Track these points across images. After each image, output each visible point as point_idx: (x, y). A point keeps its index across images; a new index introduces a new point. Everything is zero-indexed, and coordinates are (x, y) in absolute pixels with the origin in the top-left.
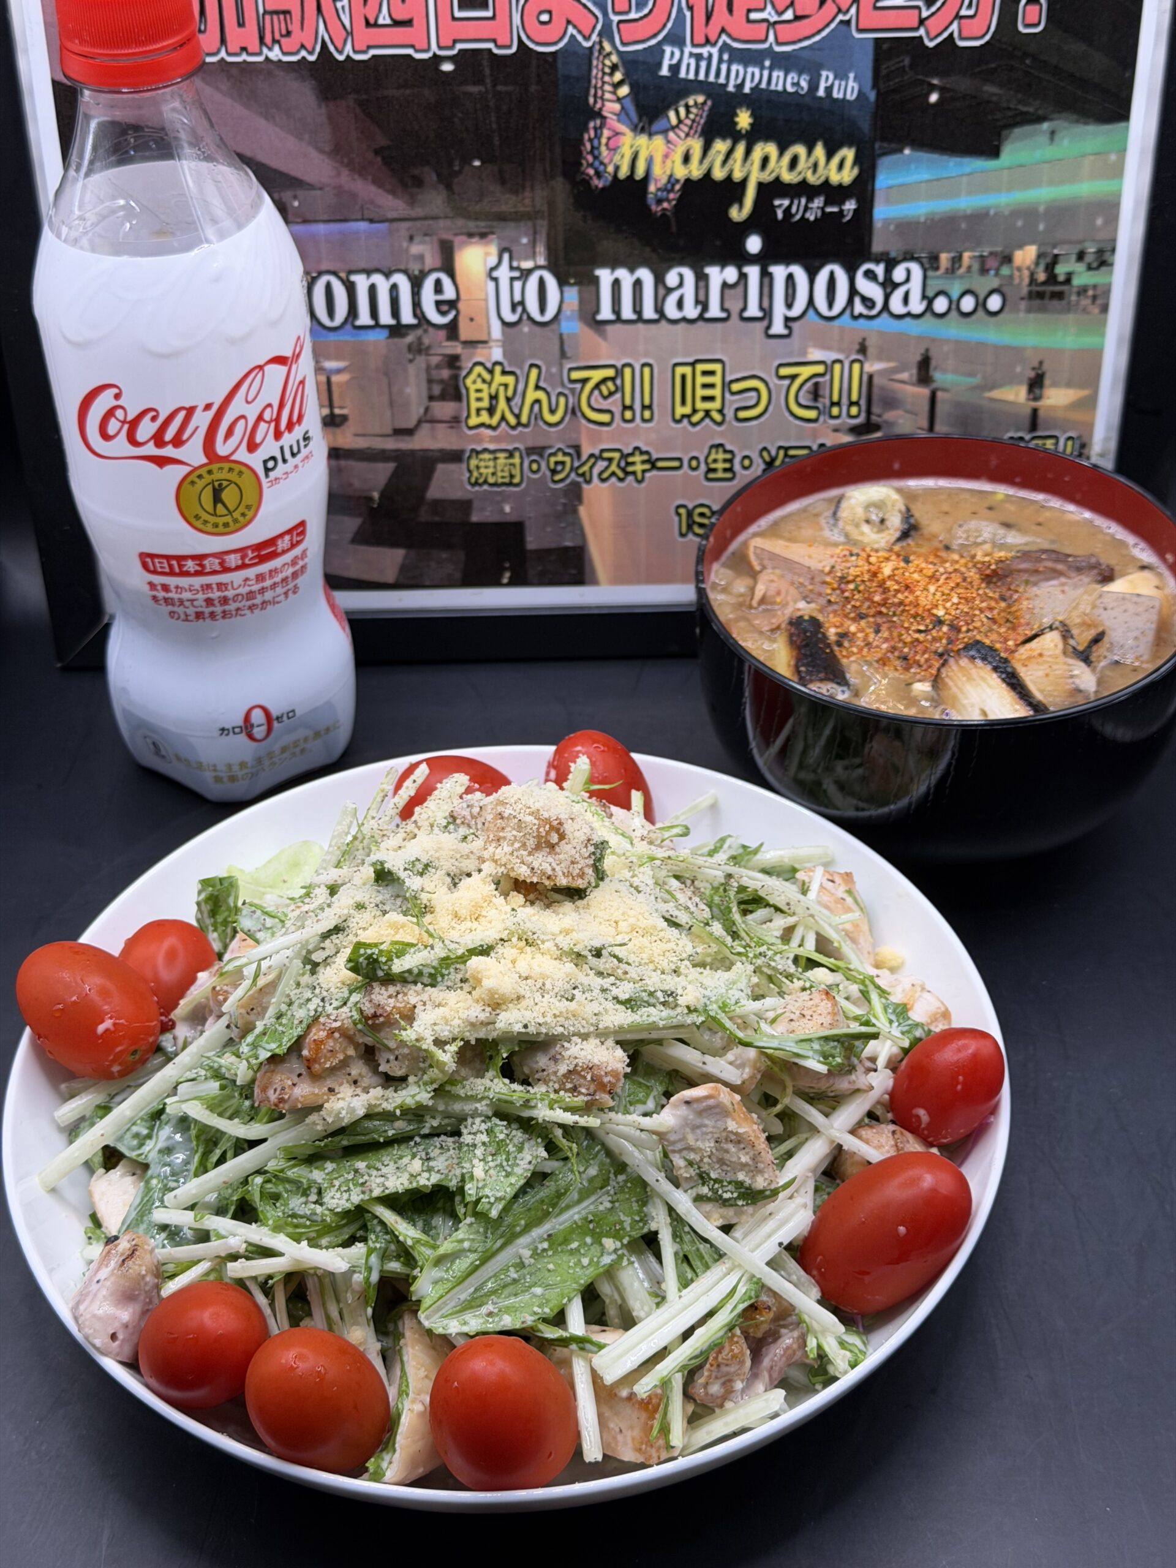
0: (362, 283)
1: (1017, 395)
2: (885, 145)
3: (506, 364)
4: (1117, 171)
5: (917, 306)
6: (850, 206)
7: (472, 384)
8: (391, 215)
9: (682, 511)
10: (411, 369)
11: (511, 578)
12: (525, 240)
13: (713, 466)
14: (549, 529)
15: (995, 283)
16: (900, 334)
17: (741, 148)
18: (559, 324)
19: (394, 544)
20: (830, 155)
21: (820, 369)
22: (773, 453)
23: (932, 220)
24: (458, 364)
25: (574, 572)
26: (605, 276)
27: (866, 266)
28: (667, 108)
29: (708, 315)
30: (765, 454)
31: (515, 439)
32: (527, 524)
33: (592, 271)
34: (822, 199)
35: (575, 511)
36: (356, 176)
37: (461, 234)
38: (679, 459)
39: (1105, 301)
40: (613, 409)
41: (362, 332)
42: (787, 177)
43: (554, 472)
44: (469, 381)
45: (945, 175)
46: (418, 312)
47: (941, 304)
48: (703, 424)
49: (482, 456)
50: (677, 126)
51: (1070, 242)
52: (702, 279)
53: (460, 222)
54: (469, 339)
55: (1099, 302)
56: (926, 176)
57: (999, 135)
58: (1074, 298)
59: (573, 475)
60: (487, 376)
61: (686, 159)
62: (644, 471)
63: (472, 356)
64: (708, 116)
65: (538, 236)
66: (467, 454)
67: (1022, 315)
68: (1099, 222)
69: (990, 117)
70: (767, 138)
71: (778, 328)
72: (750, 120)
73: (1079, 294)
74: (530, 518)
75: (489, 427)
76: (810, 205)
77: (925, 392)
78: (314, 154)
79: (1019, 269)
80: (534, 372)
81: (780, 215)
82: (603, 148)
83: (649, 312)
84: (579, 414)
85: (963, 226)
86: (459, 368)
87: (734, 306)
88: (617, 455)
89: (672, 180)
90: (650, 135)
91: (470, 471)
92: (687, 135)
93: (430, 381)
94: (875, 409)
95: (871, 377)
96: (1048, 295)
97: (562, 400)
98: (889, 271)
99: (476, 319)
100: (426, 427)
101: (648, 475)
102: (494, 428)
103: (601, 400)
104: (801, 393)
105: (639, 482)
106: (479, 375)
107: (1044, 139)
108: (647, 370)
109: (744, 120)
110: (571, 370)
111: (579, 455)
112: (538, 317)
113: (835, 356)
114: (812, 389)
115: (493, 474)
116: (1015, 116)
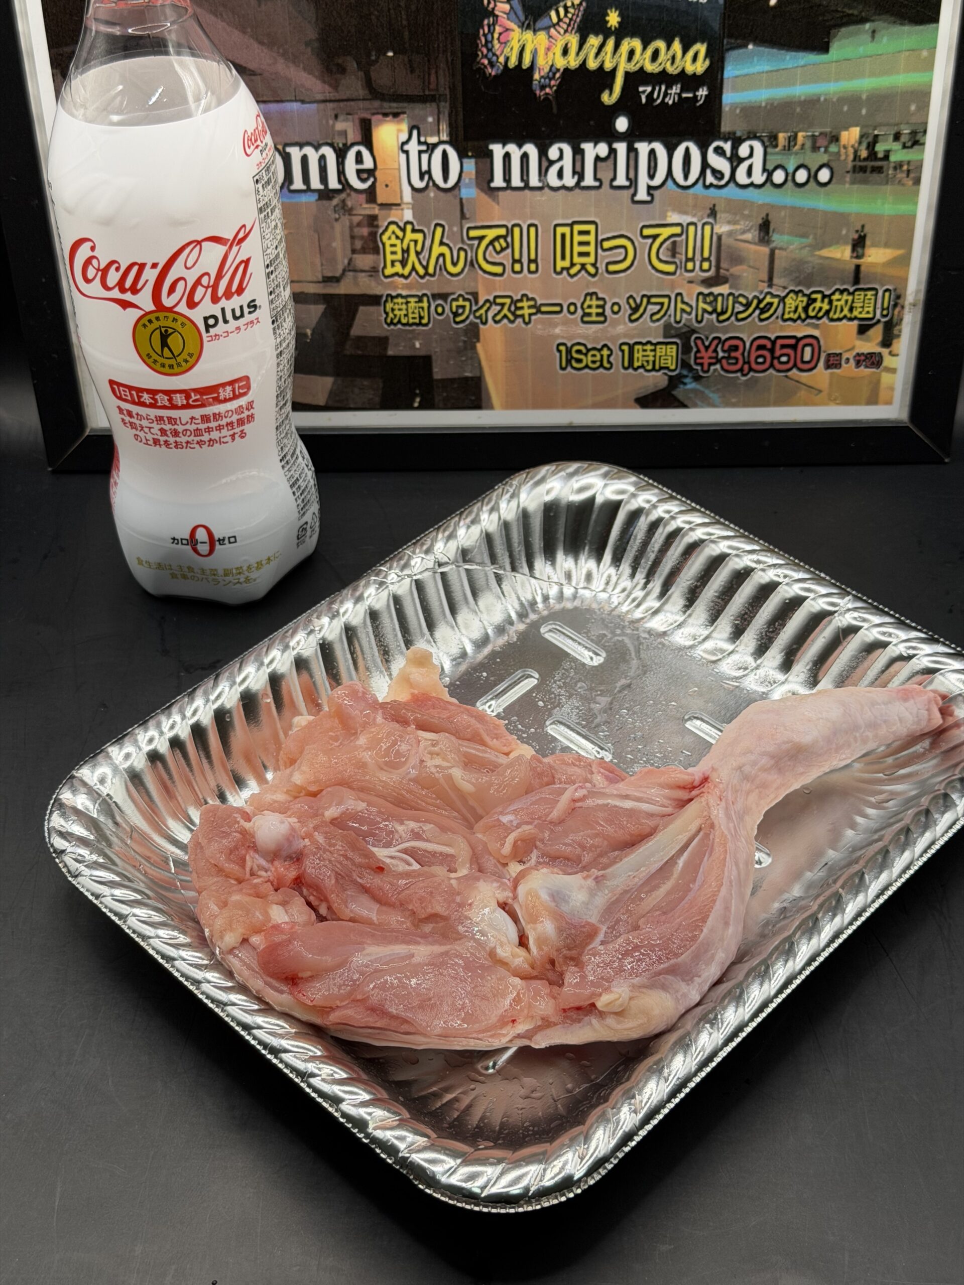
0: (295, 153)
1: (843, 253)
2: (733, 41)
3: (415, 223)
4: (929, 65)
5: (758, 177)
6: (703, 92)
7: (388, 239)
8: (320, 97)
9: (562, 348)
10: (338, 226)
11: (420, 403)
12: (430, 119)
13: (587, 311)
14: (452, 362)
15: (825, 159)
16: (745, 201)
17: (611, 43)
18: (460, 190)
19: (324, 374)
20: (685, 50)
21: (678, 230)
22: (638, 301)
23: (772, 104)
24: (375, 223)
25: (473, 398)
26: (498, 150)
27: (715, 144)
28: (550, 8)
29: (583, 184)
30: (631, 301)
31: (422, 286)
32: (434, 358)
33: (487, 147)
34: (679, 86)
35: (474, 348)
36: (291, 65)
37: (378, 113)
38: (560, 305)
39: (917, 175)
40: (505, 262)
41: (296, 195)
42: (650, 68)
43: (456, 314)
44: (385, 238)
45: (783, 67)
46: (343, 179)
47: (779, 177)
48: (580, 275)
49: (395, 300)
50: (558, 24)
51: (887, 125)
52: (578, 153)
53: (377, 104)
54: (384, 202)
55: (912, 175)
56: (767, 68)
57: (829, 33)
58: (890, 172)
59: (472, 317)
60: (400, 234)
61: (565, 52)
62: (530, 315)
63: (389, 216)
64: (583, 15)
65: (441, 116)
66: (384, 298)
67: (847, 186)
68: (913, 108)
69: (820, 18)
70: (632, 35)
71: (642, 195)
72: (619, 19)
73: (895, 168)
74: (436, 352)
75: (402, 276)
76: (669, 92)
77: (765, 250)
78: (256, 45)
79: (845, 147)
80: (439, 230)
81: (644, 100)
82: (496, 42)
83: (534, 181)
84: (476, 266)
85: (798, 110)
86: (377, 226)
87: (606, 176)
88: (508, 301)
89: (554, 70)
90: (535, 31)
91: (387, 314)
92: (566, 31)
93: (353, 237)
94: (724, 265)
95: (719, 238)
96: (869, 170)
97: (462, 254)
98: (735, 148)
99: (390, 185)
100: (351, 274)
101: (533, 318)
102: (406, 278)
103: (494, 254)
104: (661, 251)
105: (527, 324)
106: (394, 233)
107: (867, 37)
108: (532, 230)
109: (613, 19)
110: (469, 229)
111: (477, 303)
112: (441, 183)
113: (689, 219)
114: (670, 247)
115: (406, 315)
116: (842, 18)
